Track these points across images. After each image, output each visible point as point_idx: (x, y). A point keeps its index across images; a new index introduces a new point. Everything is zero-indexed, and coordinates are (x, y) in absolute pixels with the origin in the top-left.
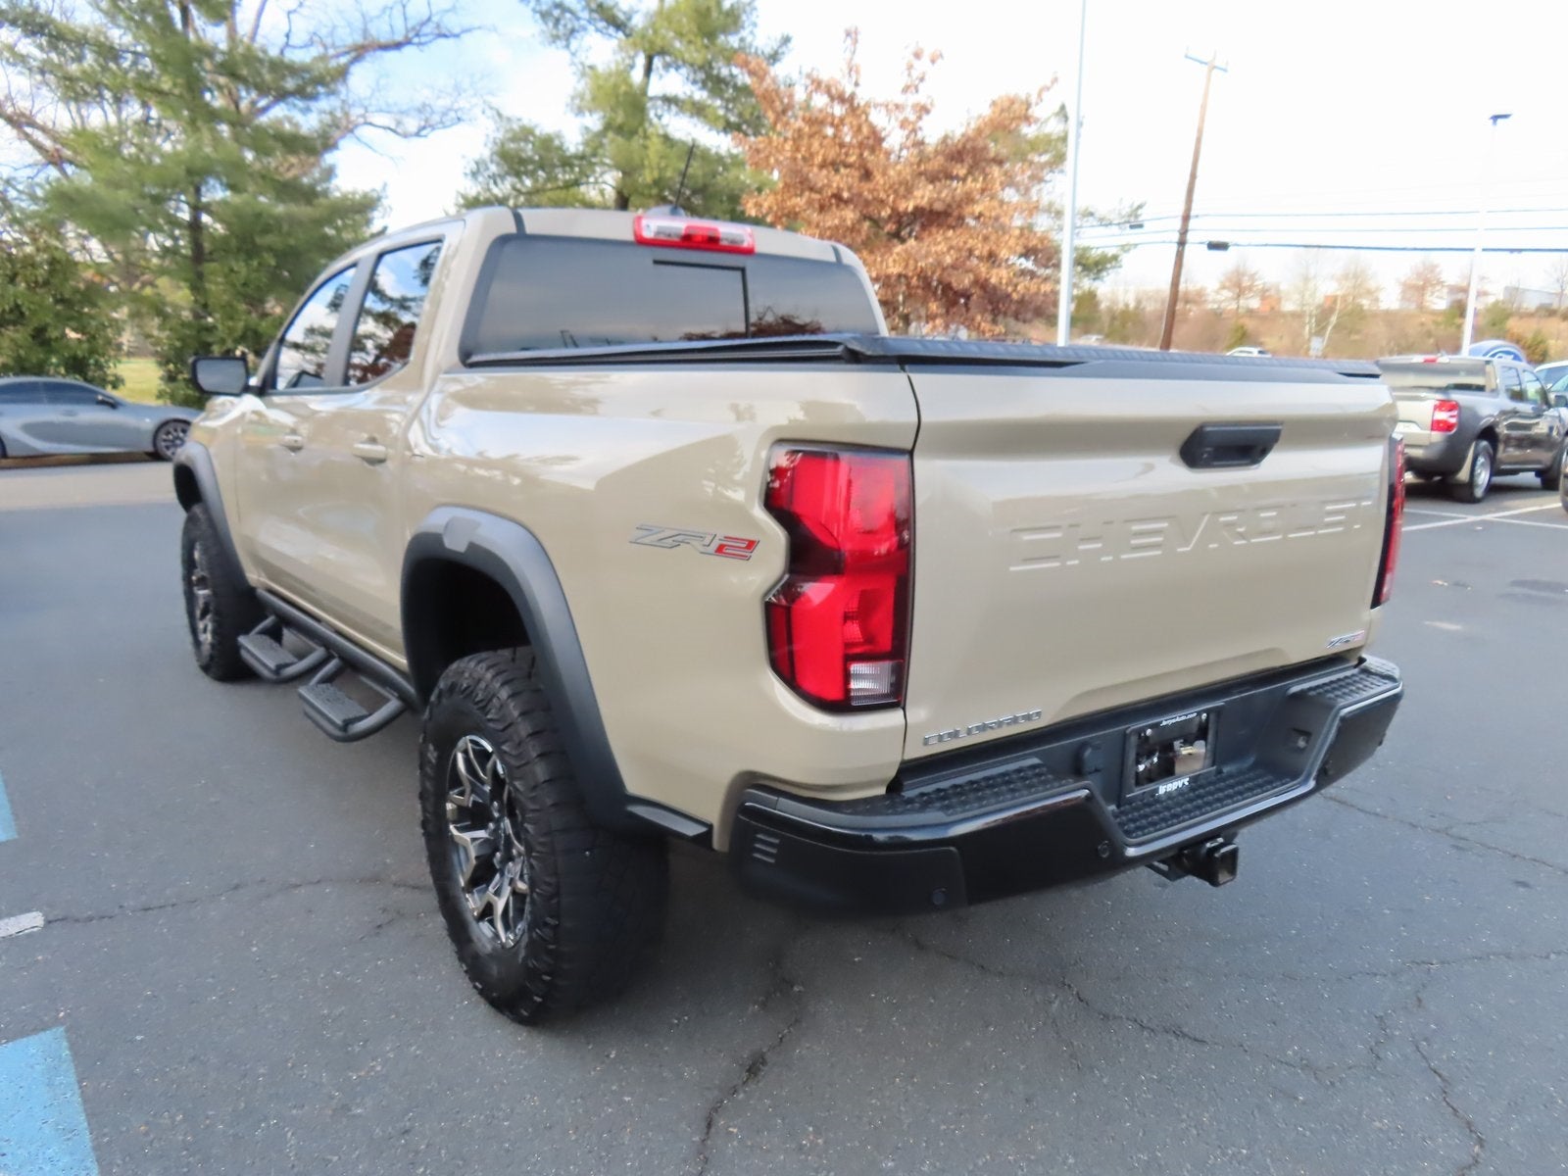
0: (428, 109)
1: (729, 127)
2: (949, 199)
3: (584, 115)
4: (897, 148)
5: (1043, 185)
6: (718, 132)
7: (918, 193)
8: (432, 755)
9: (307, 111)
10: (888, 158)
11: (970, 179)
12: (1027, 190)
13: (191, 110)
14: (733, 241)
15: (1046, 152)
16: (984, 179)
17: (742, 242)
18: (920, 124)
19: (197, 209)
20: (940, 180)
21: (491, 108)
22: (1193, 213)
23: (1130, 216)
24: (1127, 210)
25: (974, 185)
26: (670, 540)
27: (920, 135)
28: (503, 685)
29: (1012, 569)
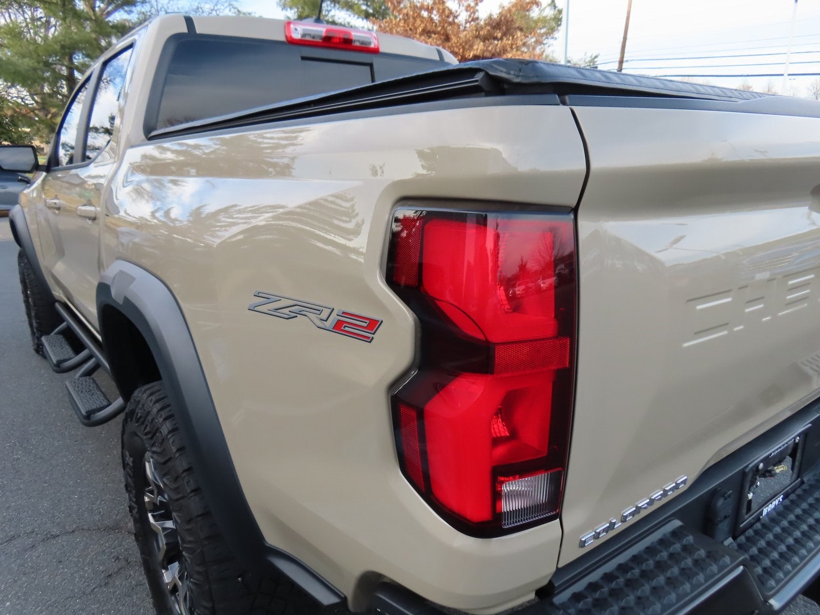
0: (200, 9)
1: (367, 16)
2: (493, 50)
3: (287, 10)
4: (464, 22)
5: (542, 46)
6: (363, 19)
7: (475, 47)
8: (130, 460)
9: (130, 12)
10: (459, 28)
11: (505, 39)
12: (534, 49)
13: (63, 12)
14: (362, 43)
15: (544, 27)
16: (513, 38)
17: (370, 43)
18: (477, 8)
19: (71, 69)
20: (488, 40)
21: (234, 8)
22: (625, 59)
23: (590, 62)
24: (588, 59)
25: (507, 42)
26: (286, 311)
27: (476, 16)
28: (165, 419)
29: (686, 345)
